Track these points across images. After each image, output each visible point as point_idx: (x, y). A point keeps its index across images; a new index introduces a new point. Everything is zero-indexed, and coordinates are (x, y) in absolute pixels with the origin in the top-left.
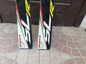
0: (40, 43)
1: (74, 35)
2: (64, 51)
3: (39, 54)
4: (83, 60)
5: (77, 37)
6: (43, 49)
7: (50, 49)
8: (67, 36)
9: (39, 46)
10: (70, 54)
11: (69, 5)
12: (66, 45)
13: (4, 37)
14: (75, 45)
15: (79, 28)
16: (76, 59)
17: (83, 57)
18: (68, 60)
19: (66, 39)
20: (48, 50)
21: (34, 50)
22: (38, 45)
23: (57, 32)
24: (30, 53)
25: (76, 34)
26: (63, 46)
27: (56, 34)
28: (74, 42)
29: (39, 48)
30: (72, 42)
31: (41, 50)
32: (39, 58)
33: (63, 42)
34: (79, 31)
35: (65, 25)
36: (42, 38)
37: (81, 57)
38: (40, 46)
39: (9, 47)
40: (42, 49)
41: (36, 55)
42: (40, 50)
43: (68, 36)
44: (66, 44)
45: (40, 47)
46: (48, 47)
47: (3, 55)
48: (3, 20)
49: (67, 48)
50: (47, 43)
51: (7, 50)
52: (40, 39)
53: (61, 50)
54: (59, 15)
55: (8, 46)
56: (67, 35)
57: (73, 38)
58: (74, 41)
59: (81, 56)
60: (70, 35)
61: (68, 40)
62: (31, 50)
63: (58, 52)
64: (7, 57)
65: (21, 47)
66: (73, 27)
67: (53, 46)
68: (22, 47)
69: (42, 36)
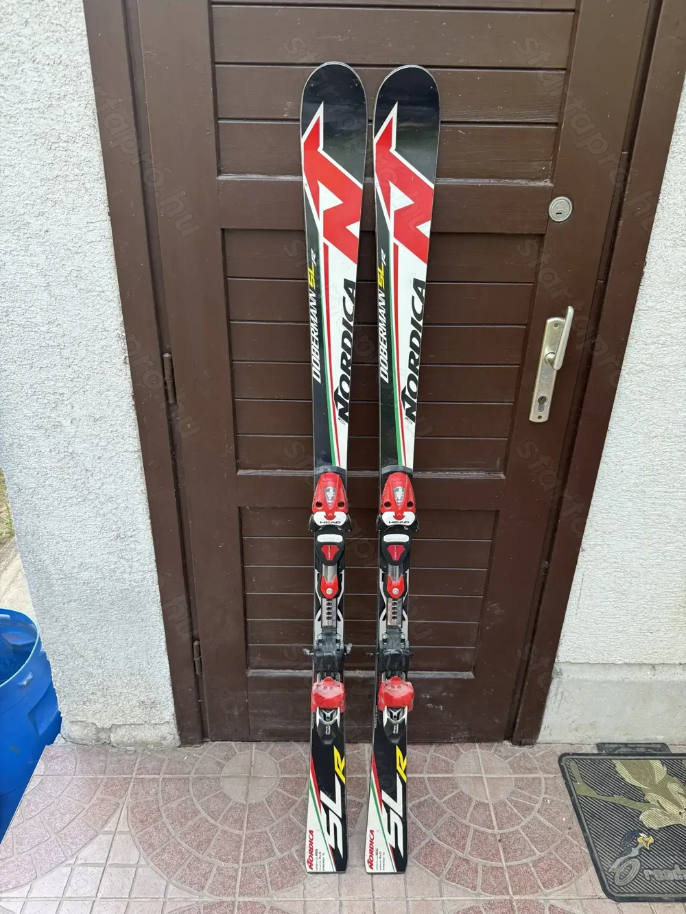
0: (371, 853)
1: (502, 796)
2: (453, 877)
3: (370, 890)
4: (512, 906)
5: (516, 804)
6: (382, 871)
7: (408, 869)
8: (473, 804)
9: (371, 863)
10: (474, 888)
11: (469, 680)
12: (463, 847)
13: (238, 822)
14: (500, 844)
15: (535, 748)
16: (490, 906)
17: (515, 897)
18: (463, 908)
19: (466, 822)
20: (401, 876)
21: (354, 875)
22: (367, 858)
23: (436, 780)
24: (344, 890)
25: (512, 788)
26: (453, 856)
27: (431, 794)
28: (494, 835)
29: (369, 870)
30: (490, 831)
31: (375, 876)
32: (374, 904)
33: (454, 835)
34: (530, 771)
35: (472, 740)
36: (378, 838)
37: (508, 897)
38: (374, 863)
39: (271, 868)
40: (379, 871)
41: (364, 896)
42: (372, 874)
43: (478, 805)
44: (464, 845)
45: (372, 865)
46: (401, 863)
47: (262, 900)
49: (467, 861)
50: (395, 851)
51: (269, 880)
52: (372, 841)
53: (445, 872)
54: (439, 709)
55: (266, 862)
56: (475, 798)
57: (496, 814)
58: (496, 830)
59: (509, 894)
60: (489, 800)
61: (473, 826)
62: (343, 876)
63: (434, 880)
64: (279, 905)
65: (310, 867)
66: (506, 742)
67: (417, 858)
68: (314, 867)
69: (378, 831)
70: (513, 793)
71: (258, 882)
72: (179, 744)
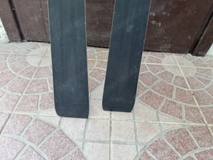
1: (191, 74)
2: (165, 110)
4: (209, 130)
5: (199, 79)
7: (135, 104)
8: (174, 77)
10: (181, 118)
12: (171, 96)
13: (30, 75)
14: (194, 96)
15: (205, 57)
16: (194, 129)
17: (209, 125)
19: (172, 84)
23: (151, 66)
24: (90, 112)
25: (196, 71)
26: (165, 100)
27: (149, 71)
28: (190, 92)
30: (186, 89)
33: (164, 89)
34: (204, 66)
35: (171, 51)
37: (204, 125)
39: (43, 98)
43: (177, 77)
44: (171, 95)
47: (31, 114)
48: (25, 35)
49: (175, 103)
51: (39, 103)
53: (160, 108)
55: (40, 94)
56: (175, 74)
57: (189, 82)
58: (190, 89)
59: (204, 123)
60: (183, 75)
61: (175, 87)
63: (153, 112)
66: (190, 55)
67: (141, 99)
70: (196, 74)
71: (32, 104)
72: (8, 41)
